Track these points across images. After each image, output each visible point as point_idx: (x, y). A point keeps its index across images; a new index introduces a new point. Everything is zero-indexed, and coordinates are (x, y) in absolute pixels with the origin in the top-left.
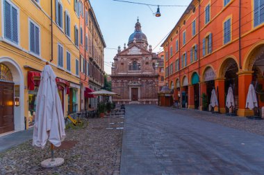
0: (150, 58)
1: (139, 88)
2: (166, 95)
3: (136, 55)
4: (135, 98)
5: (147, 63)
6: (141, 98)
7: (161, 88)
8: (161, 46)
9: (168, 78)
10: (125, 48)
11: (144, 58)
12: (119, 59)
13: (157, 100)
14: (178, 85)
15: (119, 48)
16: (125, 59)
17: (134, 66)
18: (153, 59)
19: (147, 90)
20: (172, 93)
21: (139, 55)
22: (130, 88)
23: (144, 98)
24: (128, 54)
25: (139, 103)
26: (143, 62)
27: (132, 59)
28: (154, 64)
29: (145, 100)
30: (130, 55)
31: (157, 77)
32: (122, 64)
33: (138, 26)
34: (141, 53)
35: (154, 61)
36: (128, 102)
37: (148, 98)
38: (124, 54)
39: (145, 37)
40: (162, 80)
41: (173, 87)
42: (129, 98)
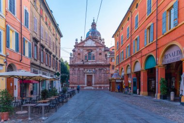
0: (103, 49)
1: (93, 75)
2: (117, 81)
3: (91, 47)
4: (89, 83)
5: (100, 54)
6: (95, 84)
7: (112, 75)
8: (113, 37)
9: (119, 65)
10: (81, 40)
11: (98, 50)
12: (76, 50)
13: (108, 85)
14: (129, 71)
15: (77, 40)
16: (81, 50)
17: (90, 56)
18: (105, 51)
19: (100, 77)
20: (123, 79)
21: (94, 47)
22: (86, 75)
23: (97, 84)
24: (84, 45)
25: (93, 88)
26: (97, 52)
27: (88, 50)
28: (106, 55)
29: (98, 85)
30: (86, 47)
31: (109, 66)
32: (79, 54)
33: (94, 25)
34: (95, 45)
35: (106, 52)
36: (84, 87)
37: (101, 84)
38: (81, 45)
39: (99, 34)
40: (113, 68)
41: (123, 74)
42: (84, 84)
